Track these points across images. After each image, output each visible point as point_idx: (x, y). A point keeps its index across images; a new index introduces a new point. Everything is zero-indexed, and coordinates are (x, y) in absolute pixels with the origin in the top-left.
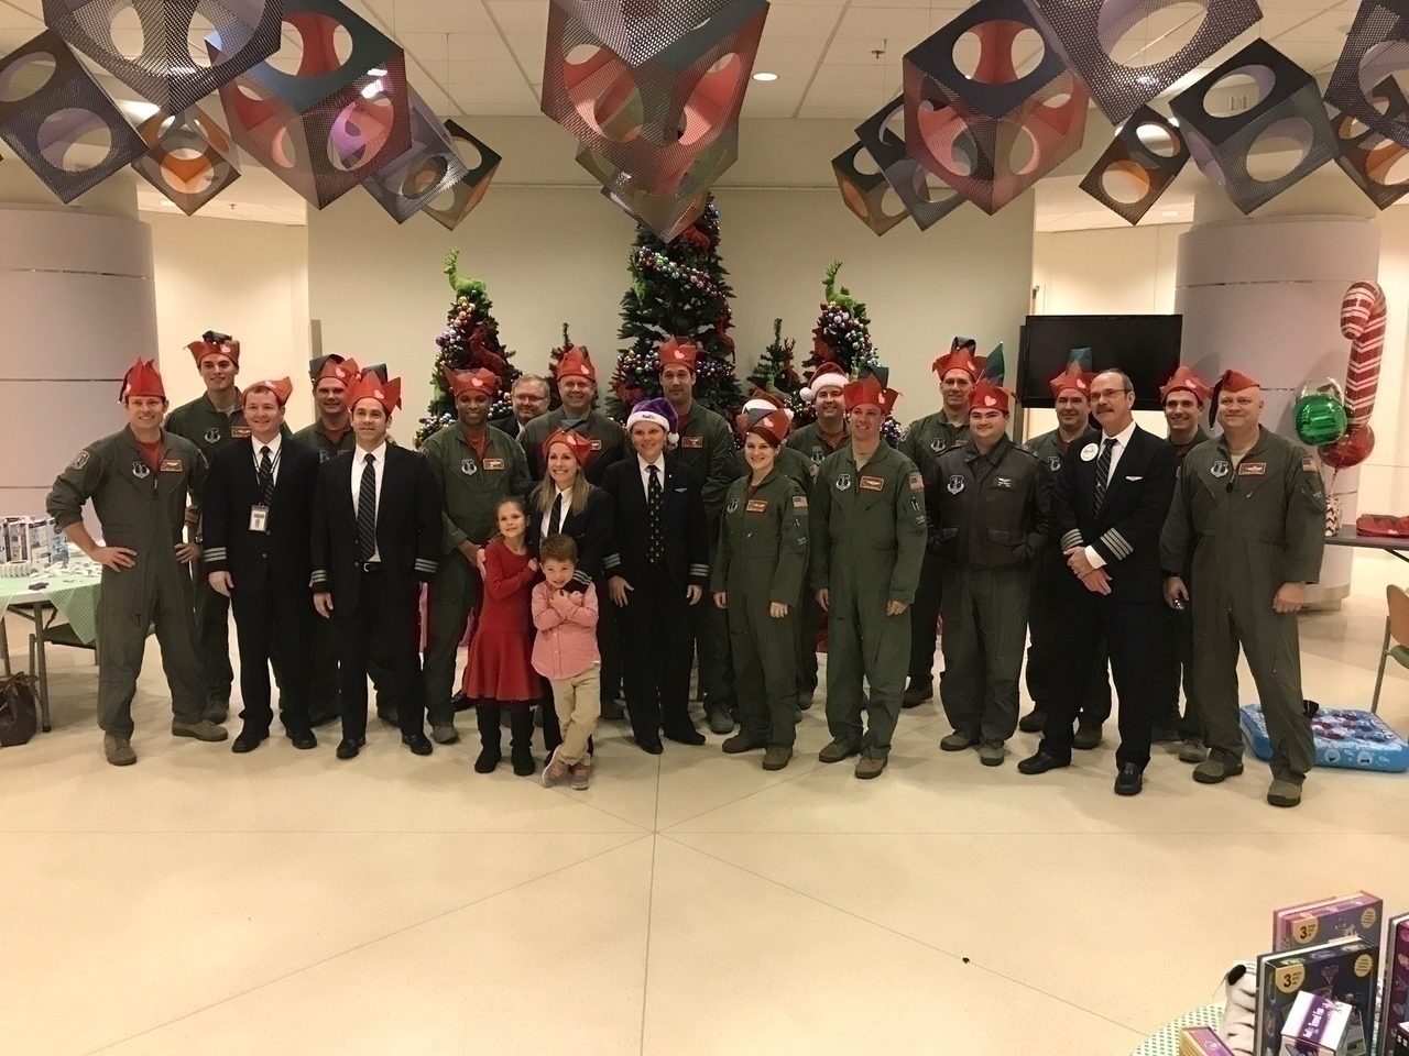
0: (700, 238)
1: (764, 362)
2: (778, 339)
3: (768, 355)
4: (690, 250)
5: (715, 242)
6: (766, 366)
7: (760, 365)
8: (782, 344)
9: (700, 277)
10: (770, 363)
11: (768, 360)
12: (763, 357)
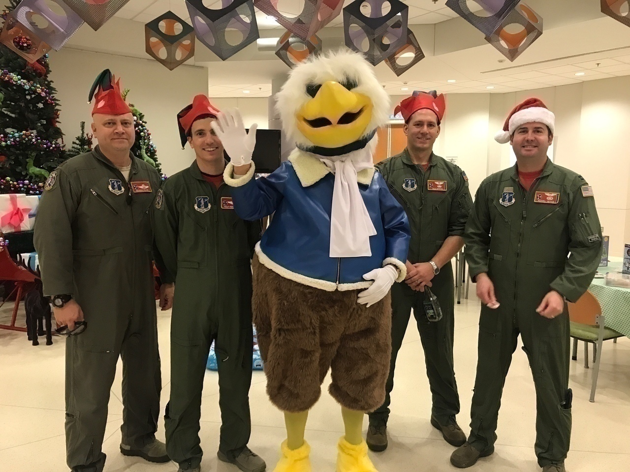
0: (40, 68)
1: (75, 146)
2: (83, 133)
3: (78, 142)
4: (34, 74)
5: (48, 72)
6: (77, 148)
7: (73, 147)
8: (85, 135)
9: (43, 90)
10: (79, 147)
11: (77, 144)
12: (74, 143)
